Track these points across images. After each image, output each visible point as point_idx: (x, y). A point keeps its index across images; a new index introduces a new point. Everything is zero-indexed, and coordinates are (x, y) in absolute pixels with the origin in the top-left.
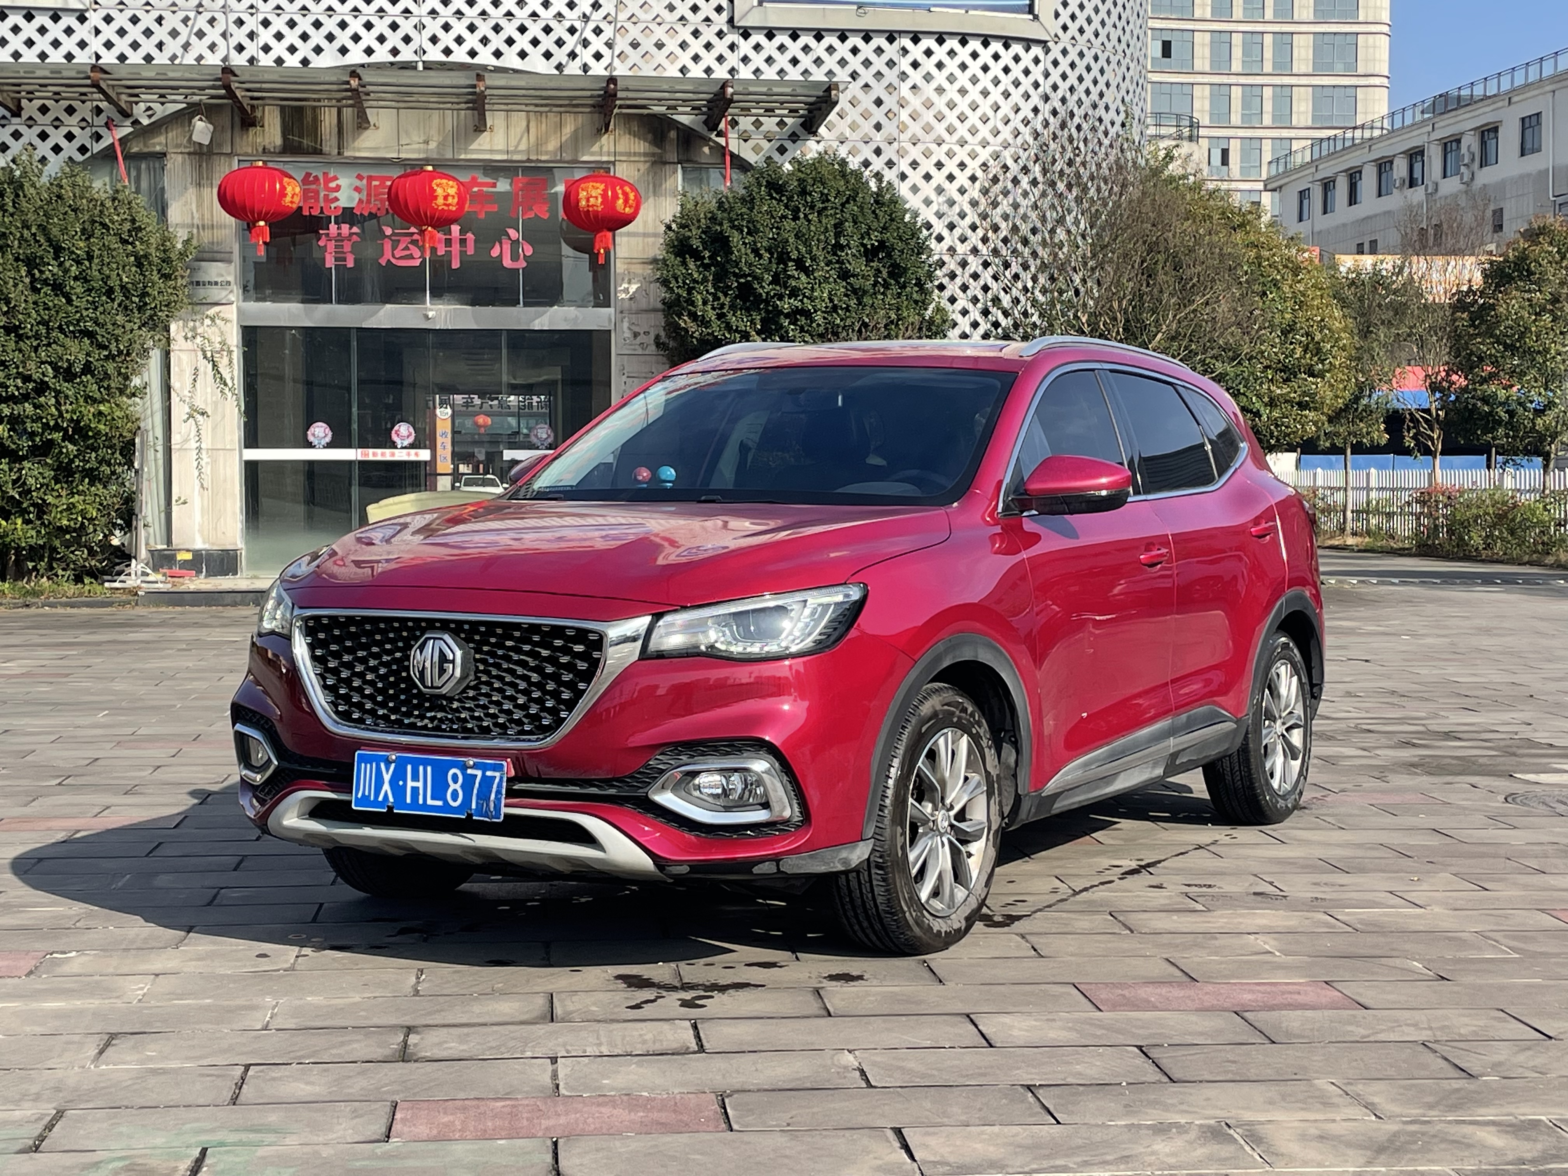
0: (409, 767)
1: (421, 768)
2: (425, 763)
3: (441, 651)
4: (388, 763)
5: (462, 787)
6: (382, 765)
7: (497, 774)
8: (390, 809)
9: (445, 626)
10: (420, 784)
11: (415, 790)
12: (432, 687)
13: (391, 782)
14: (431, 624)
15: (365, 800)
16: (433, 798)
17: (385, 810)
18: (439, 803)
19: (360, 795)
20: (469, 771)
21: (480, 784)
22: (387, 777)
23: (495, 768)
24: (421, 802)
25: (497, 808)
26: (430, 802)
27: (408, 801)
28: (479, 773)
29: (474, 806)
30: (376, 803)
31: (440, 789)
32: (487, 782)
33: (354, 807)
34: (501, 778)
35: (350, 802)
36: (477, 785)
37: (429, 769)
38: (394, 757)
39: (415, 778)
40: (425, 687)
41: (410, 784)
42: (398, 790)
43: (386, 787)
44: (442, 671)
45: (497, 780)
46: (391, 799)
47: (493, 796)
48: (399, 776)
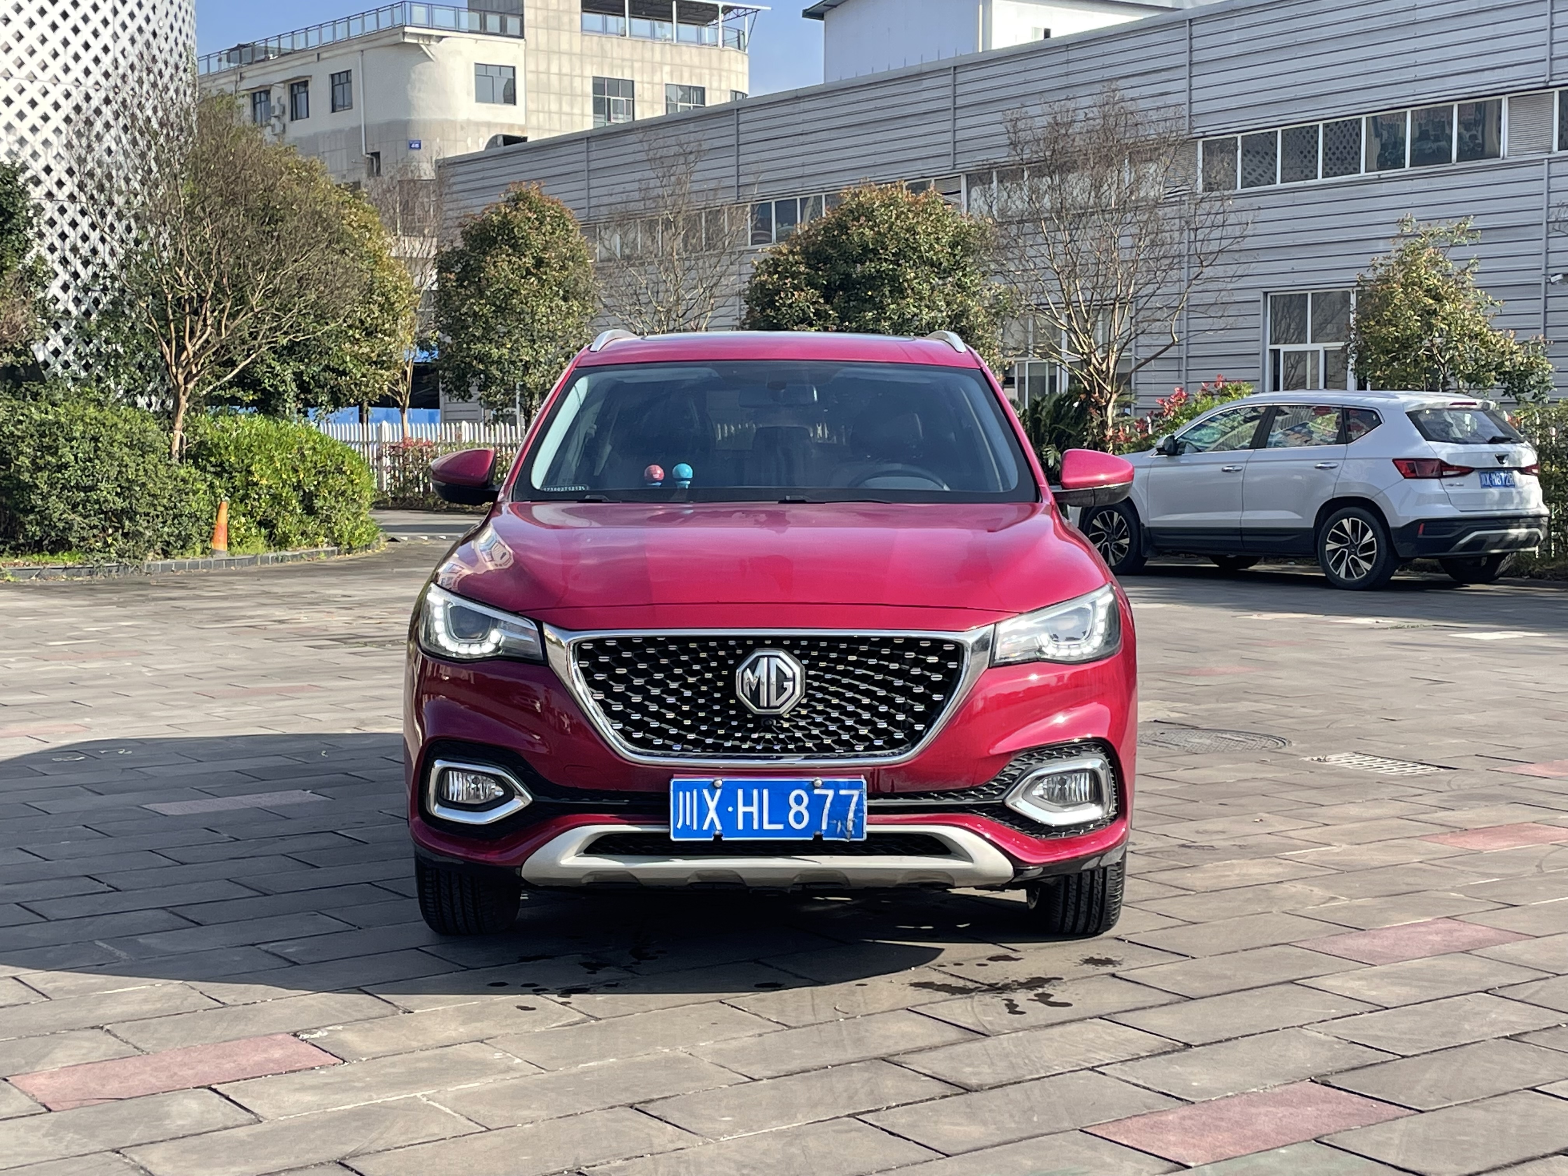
0: (740, 792)
1: (755, 793)
2: (760, 787)
3: (778, 668)
4: (713, 788)
5: (807, 808)
6: (706, 792)
7: (856, 793)
8: (718, 838)
9: (777, 643)
10: (754, 809)
11: (748, 816)
12: (768, 707)
13: (718, 809)
14: (760, 642)
15: (686, 829)
16: (770, 822)
17: (712, 839)
18: (780, 827)
19: (679, 826)
20: (817, 792)
21: (831, 804)
22: (712, 805)
23: (850, 786)
24: (756, 827)
25: (858, 826)
26: (767, 826)
27: (740, 826)
28: (830, 793)
29: (824, 826)
30: (700, 832)
31: (779, 811)
32: (841, 803)
33: (672, 838)
34: (861, 796)
35: (668, 834)
36: (828, 805)
37: (766, 792)
38: (719, 783)
39: (748, 802)
40: (759, 707)
41: (741, 809)
42: (727, 818)
43: (712, 814)
44: (781, 690)
45: (855, 799)
46: (719, 826)
47: (851, 815)
48: (727, 800)
